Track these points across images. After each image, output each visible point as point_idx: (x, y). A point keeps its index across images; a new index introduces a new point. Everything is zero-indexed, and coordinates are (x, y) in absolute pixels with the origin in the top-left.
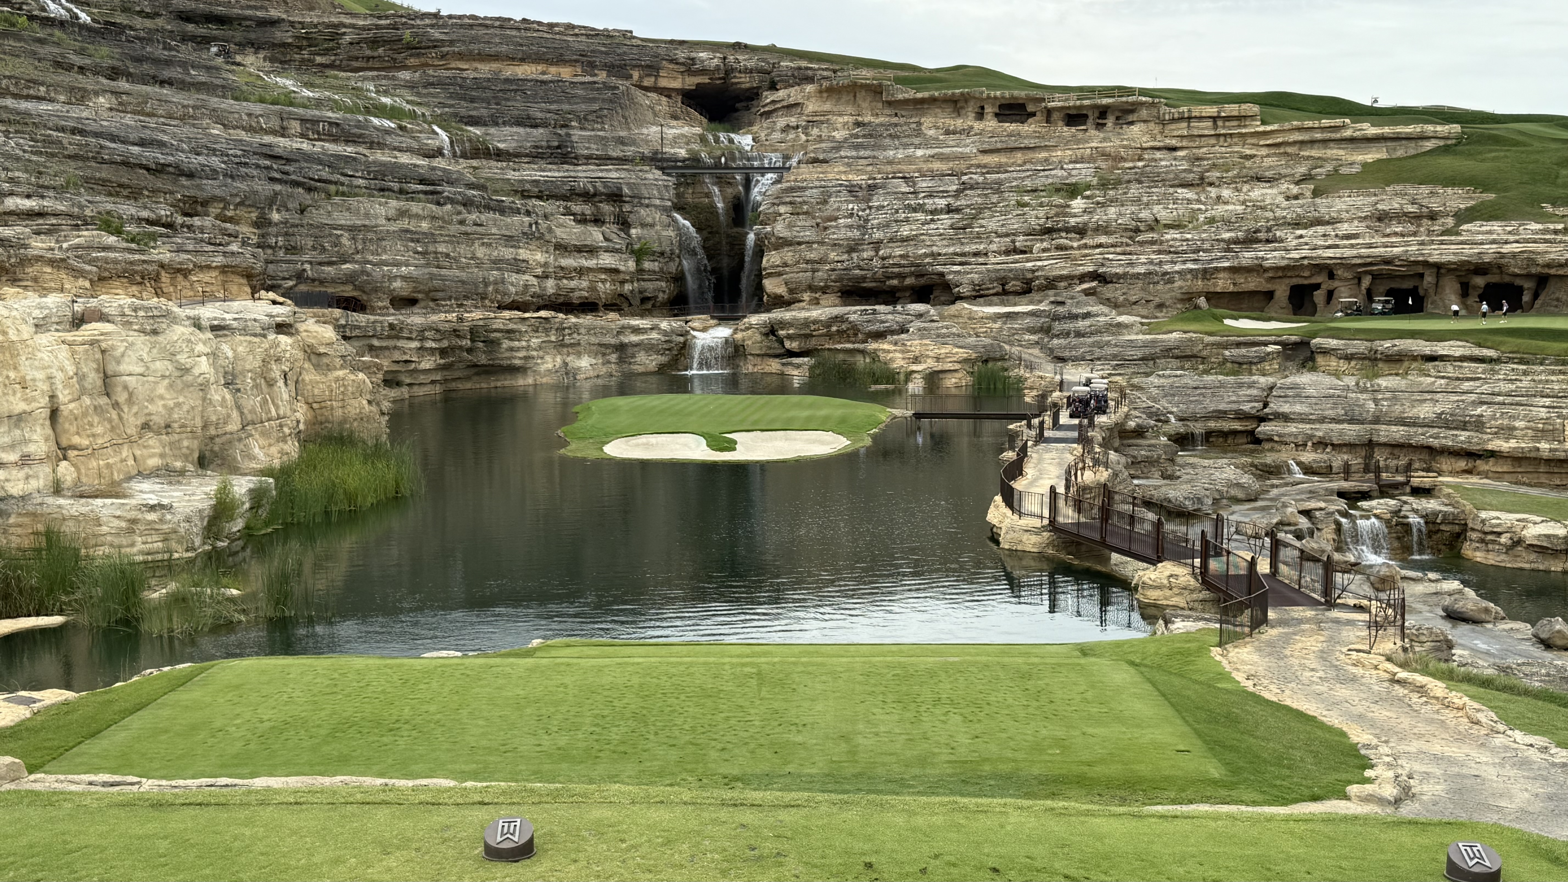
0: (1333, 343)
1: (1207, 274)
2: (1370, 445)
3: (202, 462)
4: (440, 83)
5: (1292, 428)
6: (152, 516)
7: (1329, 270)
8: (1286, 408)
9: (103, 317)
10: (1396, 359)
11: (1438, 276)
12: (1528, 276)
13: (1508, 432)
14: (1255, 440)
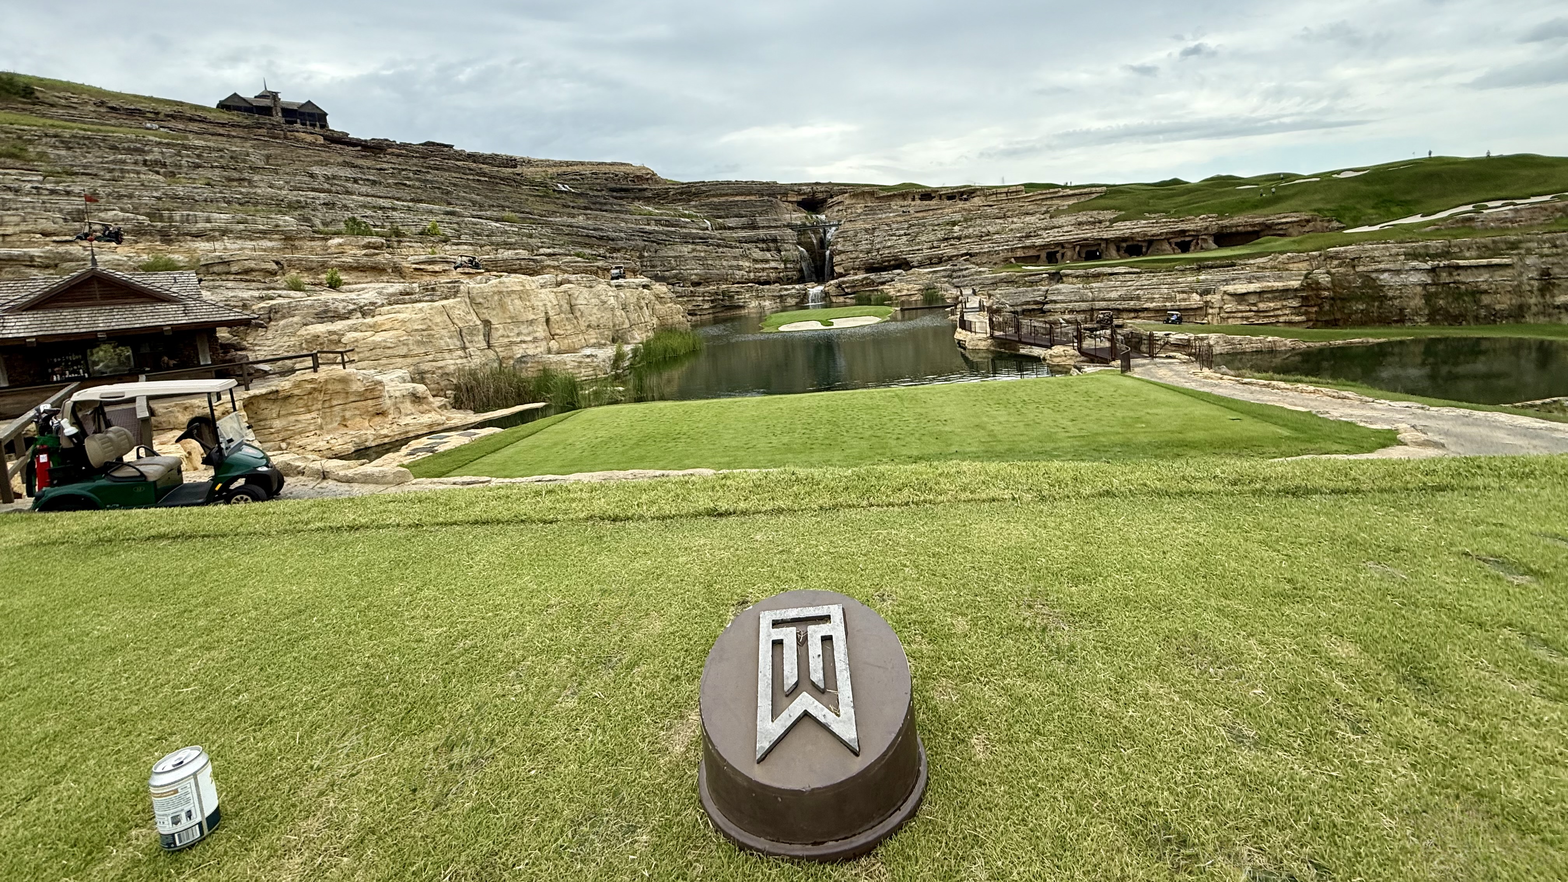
0: (1069, 272)
1: (1013, 250)
2: (1092, 310)
3: (614, 341)
4: (706, 205)
5: (1058, 306)
6: (588, 360)
7: (1061, 245)
8: (1054, 298)
9: (569, 282)
10: (1097, 276)
11: (1107, 244)
12: (1144, 241)
13: (1152, 300)
14: (1043, 312)
